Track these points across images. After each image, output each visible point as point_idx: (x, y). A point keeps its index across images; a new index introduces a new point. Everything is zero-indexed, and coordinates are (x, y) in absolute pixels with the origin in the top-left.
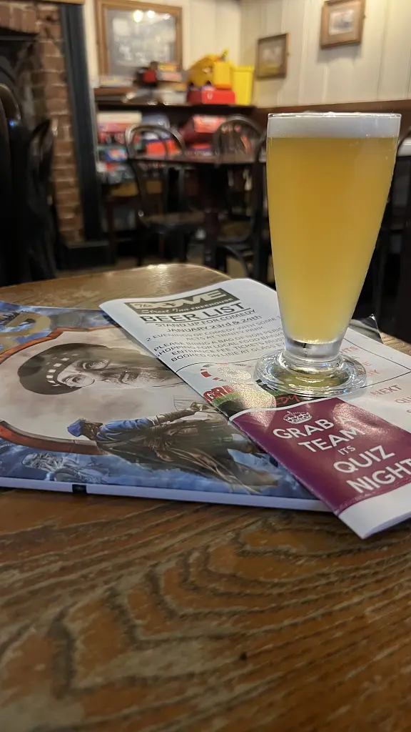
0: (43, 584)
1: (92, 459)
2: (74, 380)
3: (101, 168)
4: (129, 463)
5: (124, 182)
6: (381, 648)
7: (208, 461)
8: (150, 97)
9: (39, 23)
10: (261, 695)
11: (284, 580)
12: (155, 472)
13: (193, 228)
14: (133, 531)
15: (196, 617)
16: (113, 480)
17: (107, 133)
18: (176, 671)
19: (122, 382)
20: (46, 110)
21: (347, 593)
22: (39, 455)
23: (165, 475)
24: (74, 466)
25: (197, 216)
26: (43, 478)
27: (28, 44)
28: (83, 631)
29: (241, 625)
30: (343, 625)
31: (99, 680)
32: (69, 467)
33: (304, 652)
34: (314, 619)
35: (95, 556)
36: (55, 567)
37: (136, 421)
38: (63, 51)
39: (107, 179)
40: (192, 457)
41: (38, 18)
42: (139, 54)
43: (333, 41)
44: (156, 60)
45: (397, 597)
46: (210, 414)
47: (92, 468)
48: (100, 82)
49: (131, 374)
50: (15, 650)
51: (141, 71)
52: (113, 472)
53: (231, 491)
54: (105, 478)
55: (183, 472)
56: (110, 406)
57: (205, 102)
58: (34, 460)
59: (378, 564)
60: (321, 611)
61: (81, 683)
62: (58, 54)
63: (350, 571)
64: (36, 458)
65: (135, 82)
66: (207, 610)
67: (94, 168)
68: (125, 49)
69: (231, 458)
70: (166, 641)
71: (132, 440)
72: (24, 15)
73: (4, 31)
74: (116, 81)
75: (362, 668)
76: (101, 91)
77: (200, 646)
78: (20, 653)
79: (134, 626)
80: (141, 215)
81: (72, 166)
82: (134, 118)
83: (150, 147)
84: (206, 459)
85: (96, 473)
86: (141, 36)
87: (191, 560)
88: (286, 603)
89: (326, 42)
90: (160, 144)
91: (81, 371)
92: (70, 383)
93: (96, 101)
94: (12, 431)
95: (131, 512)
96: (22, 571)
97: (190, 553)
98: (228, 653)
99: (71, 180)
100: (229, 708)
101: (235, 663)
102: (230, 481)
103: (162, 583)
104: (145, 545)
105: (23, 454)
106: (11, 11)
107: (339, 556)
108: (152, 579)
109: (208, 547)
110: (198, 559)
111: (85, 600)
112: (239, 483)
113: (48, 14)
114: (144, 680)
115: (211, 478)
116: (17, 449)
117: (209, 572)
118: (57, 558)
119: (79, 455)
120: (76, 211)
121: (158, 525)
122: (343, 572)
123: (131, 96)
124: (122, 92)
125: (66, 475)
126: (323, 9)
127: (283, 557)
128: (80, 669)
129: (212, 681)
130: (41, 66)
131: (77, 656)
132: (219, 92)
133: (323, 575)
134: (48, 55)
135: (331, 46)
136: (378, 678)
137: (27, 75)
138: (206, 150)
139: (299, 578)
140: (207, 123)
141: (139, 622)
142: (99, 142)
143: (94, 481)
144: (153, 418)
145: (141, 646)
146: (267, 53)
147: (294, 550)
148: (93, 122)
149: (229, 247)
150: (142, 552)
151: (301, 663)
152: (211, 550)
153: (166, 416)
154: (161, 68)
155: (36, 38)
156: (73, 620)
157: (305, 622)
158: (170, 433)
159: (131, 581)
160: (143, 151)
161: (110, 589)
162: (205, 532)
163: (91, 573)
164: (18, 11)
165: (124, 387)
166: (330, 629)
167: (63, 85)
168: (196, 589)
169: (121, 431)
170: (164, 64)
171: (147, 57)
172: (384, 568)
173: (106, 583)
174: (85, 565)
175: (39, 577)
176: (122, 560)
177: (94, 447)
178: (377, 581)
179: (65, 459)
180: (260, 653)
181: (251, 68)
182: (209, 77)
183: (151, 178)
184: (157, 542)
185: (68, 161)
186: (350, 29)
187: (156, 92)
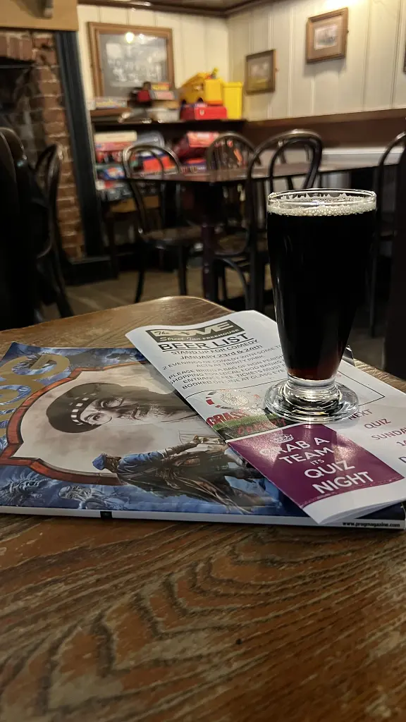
0: (84, 593)
1: (114, 488)
2: (94, 419)
3: (100, 186)
4: (145, 492)
5: (123, 199)
6: (342, 631)
7: (209, 487)
8: (145, 116)
9: (35, 51)
10: (252, 668)
11: (269, 582)
12: (166, 498)
13: (192, 242)
14: (152, 548)
15: (203, 614)
16: (132, 506)
17: (105, 152)
18: (189, 654)
19: (135, 418)
20: (45, 133)
21: (318, 591)
22: (71, 488)
23: (174, 501)
24: (101, 496)
25: (195, 230)
26: (77, 507)
27: (26, 71)
28: (119, 627)
29: (236, 619)
30: (315, 614)
31: (132, 663)
32: (96, 496)
33: (285, 636)
34: (292, 611)
35: (123, 569)
36: (92, 579)
37: (149, 454)
38: (59, 77)
39: (106, 196)
40: (196, 484)
41: (34, 46)
42: (131, 75)
43: (318, 56)
44: (149, 80)
45: (356, 593)
46: (211, 446)
47: (115, 496)
48: (96, 104)
49: (142, 410)
50: (67, 644)
51: (135, 92)
52: (132, 499)
53: (228, 512)
54: (127, 505)
55: (188, 498)
56: (126, 440)
57: (197, 118)
58: (68, 492)
59: (343, 567)
60: (297, 606)
61: (119, 665)
62: (54, 80)
63: (320, 574)
64: (69, 490)
65: (129, 103)
66: (210, 608)
67: (93, 185)
68: (119, 72)
69: (228, 484)
70: (180, 633)
71: (147, 471)
72: (21, 44)
73: (3, 60)
74: (110, 103)
75: (327, 646)
76: (97, 113)
77: (206, 635)
78: (71, 647)
79: (157, 622)
80: (141, 232)
81: (72, 186)
82: (131, 136)
83: (146, 163)
84: (206, 485)
85: (118, 501)
86: (133, 58)
87: (198, 570)
88: (272, 600)
89: (310, 57)
90: (155, 161)
91: (100, 410)
92: (91, 421)
93: (92, 122)
94: (47, 467)
95: (149, 533)
96: (66, 584)
97: (197, 564)
98: (227, 639)
99: (72, 199)
100: (229, 679)
101: (232, 647)
102: (227, 503)
103: (176, 589)
104: (162, 559)
105: (59, 487)
106: (8, 41)
107: (313, 561)
108: (168, 586)
109: (211, 558)
110: (203, 567)
111: (116, 605)
112: (234, 505)
113: (45, 42)
114: (165, 661)
115: (211, 502)
116: (53, 483)
117: (211, 577)
118: (93, 572)
119: (103, 486)
120: (77, 229)
121: (170, 542)
122: (315, 574)
123: (126, 116)
124: (117, 112)
125: (96, 504)
126: (307, 26)
127: (269, 564)
128: (118, 656)
129: (216, 660)
130: (38, 92)
131: (114, 647)
132: (211, 108)
133: (300, 577)
134: (45, 81)
135: (317, 60)
136: (338, 653)
137: (26, 100)
138: (200, 164)
139: (282, 580)
140: (202, 138)
141: (159, 619)
142: (97, 162)
143: (118, 508)
144: (162, 451)
145: (162, 638)
146: (255, 69)
147: (278, 558)
148: (91, 143)
149: (226, 260)
150: (159, 565)
151: (282, 644)
152: (212, 561)
153: (173, 449)
154: (154, 87)
155: (33, 65)
156: (109, 619)
157: (286, 613)
158: (177, 464)
159: (151, 588)
160: (140, 168)
161: (136, 595)
162: (208, 546)
163: (121, 583)
164: (15, 40)
165: (137, 422)
166: (304, 619)
167: (59, 109)
168: (203, 592)
169: (136, 463)
170: (156, 84)
171: (140, 78)
172: (348, 569)
173: (133, 590)
174: (115, 577)
175: (81, 588)
176: (143, 571)
177: (116, 478)
178: (342, 580)
179: (93, 490)
180: (253, 638)
181: (240, 84)
182: (200, 94)
183: (148, 194)
184: (171, 555)
185: (68, 181)
186: (334, 44)
187: (150, 110)
